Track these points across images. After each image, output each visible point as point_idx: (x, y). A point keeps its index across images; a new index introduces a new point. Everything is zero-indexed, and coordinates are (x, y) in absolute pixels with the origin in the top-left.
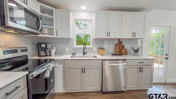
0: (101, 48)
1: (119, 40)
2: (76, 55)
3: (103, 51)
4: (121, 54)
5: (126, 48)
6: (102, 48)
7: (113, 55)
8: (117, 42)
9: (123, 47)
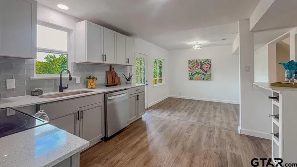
0: (91, 77)
1: (111, 65)
2: (43, 94)
3: (95, 82)
4: (114, 84)
5: (118, 76)
6: (93, 78)
7: (107, 86)
8: (108, 69)
9: (116, 75)
